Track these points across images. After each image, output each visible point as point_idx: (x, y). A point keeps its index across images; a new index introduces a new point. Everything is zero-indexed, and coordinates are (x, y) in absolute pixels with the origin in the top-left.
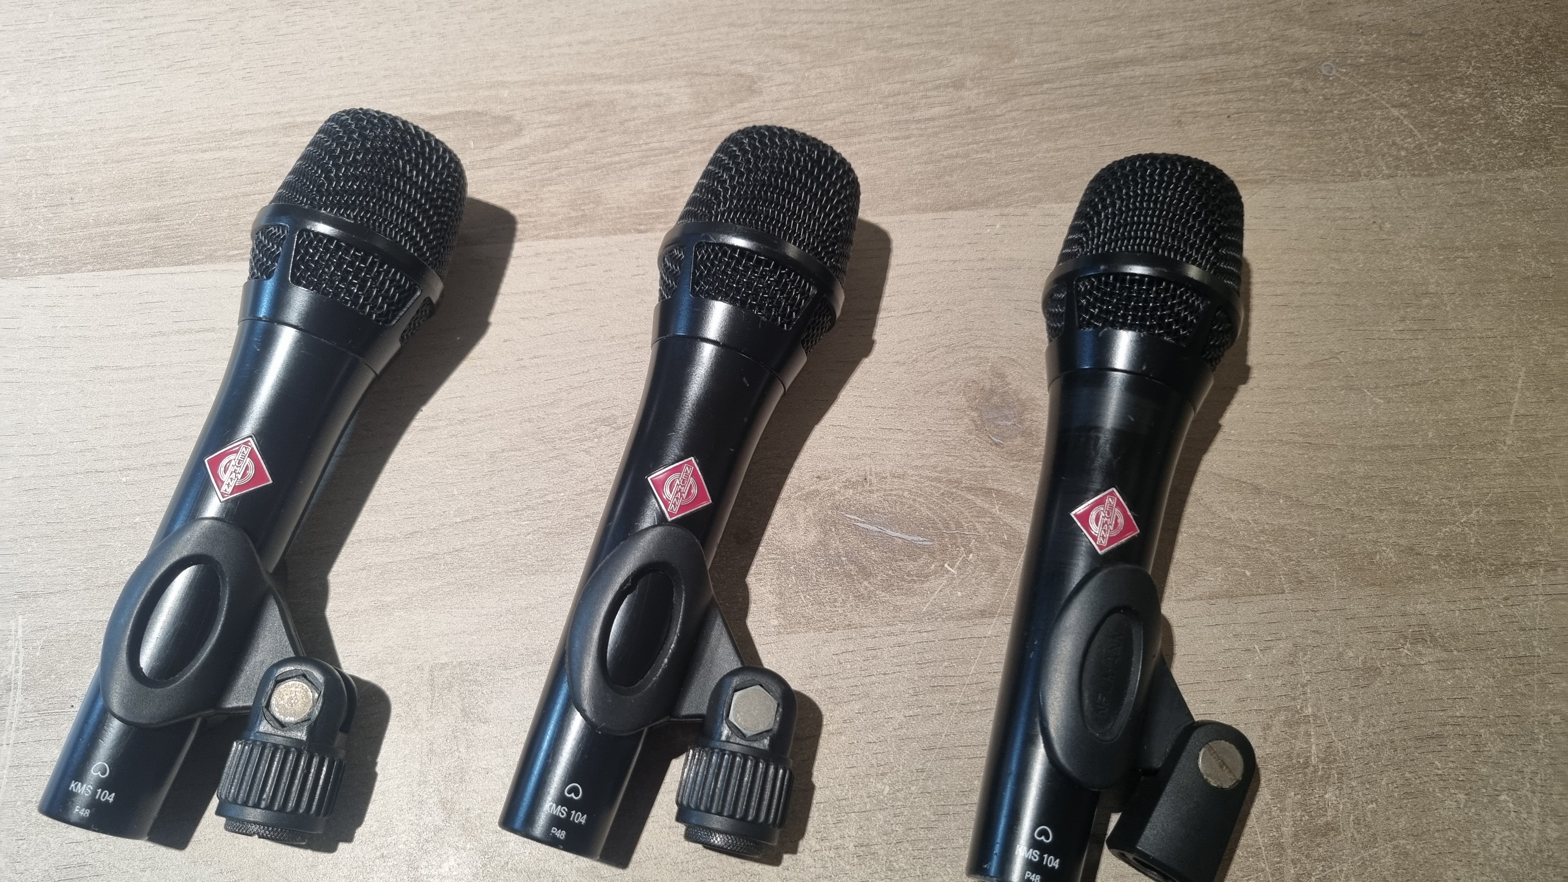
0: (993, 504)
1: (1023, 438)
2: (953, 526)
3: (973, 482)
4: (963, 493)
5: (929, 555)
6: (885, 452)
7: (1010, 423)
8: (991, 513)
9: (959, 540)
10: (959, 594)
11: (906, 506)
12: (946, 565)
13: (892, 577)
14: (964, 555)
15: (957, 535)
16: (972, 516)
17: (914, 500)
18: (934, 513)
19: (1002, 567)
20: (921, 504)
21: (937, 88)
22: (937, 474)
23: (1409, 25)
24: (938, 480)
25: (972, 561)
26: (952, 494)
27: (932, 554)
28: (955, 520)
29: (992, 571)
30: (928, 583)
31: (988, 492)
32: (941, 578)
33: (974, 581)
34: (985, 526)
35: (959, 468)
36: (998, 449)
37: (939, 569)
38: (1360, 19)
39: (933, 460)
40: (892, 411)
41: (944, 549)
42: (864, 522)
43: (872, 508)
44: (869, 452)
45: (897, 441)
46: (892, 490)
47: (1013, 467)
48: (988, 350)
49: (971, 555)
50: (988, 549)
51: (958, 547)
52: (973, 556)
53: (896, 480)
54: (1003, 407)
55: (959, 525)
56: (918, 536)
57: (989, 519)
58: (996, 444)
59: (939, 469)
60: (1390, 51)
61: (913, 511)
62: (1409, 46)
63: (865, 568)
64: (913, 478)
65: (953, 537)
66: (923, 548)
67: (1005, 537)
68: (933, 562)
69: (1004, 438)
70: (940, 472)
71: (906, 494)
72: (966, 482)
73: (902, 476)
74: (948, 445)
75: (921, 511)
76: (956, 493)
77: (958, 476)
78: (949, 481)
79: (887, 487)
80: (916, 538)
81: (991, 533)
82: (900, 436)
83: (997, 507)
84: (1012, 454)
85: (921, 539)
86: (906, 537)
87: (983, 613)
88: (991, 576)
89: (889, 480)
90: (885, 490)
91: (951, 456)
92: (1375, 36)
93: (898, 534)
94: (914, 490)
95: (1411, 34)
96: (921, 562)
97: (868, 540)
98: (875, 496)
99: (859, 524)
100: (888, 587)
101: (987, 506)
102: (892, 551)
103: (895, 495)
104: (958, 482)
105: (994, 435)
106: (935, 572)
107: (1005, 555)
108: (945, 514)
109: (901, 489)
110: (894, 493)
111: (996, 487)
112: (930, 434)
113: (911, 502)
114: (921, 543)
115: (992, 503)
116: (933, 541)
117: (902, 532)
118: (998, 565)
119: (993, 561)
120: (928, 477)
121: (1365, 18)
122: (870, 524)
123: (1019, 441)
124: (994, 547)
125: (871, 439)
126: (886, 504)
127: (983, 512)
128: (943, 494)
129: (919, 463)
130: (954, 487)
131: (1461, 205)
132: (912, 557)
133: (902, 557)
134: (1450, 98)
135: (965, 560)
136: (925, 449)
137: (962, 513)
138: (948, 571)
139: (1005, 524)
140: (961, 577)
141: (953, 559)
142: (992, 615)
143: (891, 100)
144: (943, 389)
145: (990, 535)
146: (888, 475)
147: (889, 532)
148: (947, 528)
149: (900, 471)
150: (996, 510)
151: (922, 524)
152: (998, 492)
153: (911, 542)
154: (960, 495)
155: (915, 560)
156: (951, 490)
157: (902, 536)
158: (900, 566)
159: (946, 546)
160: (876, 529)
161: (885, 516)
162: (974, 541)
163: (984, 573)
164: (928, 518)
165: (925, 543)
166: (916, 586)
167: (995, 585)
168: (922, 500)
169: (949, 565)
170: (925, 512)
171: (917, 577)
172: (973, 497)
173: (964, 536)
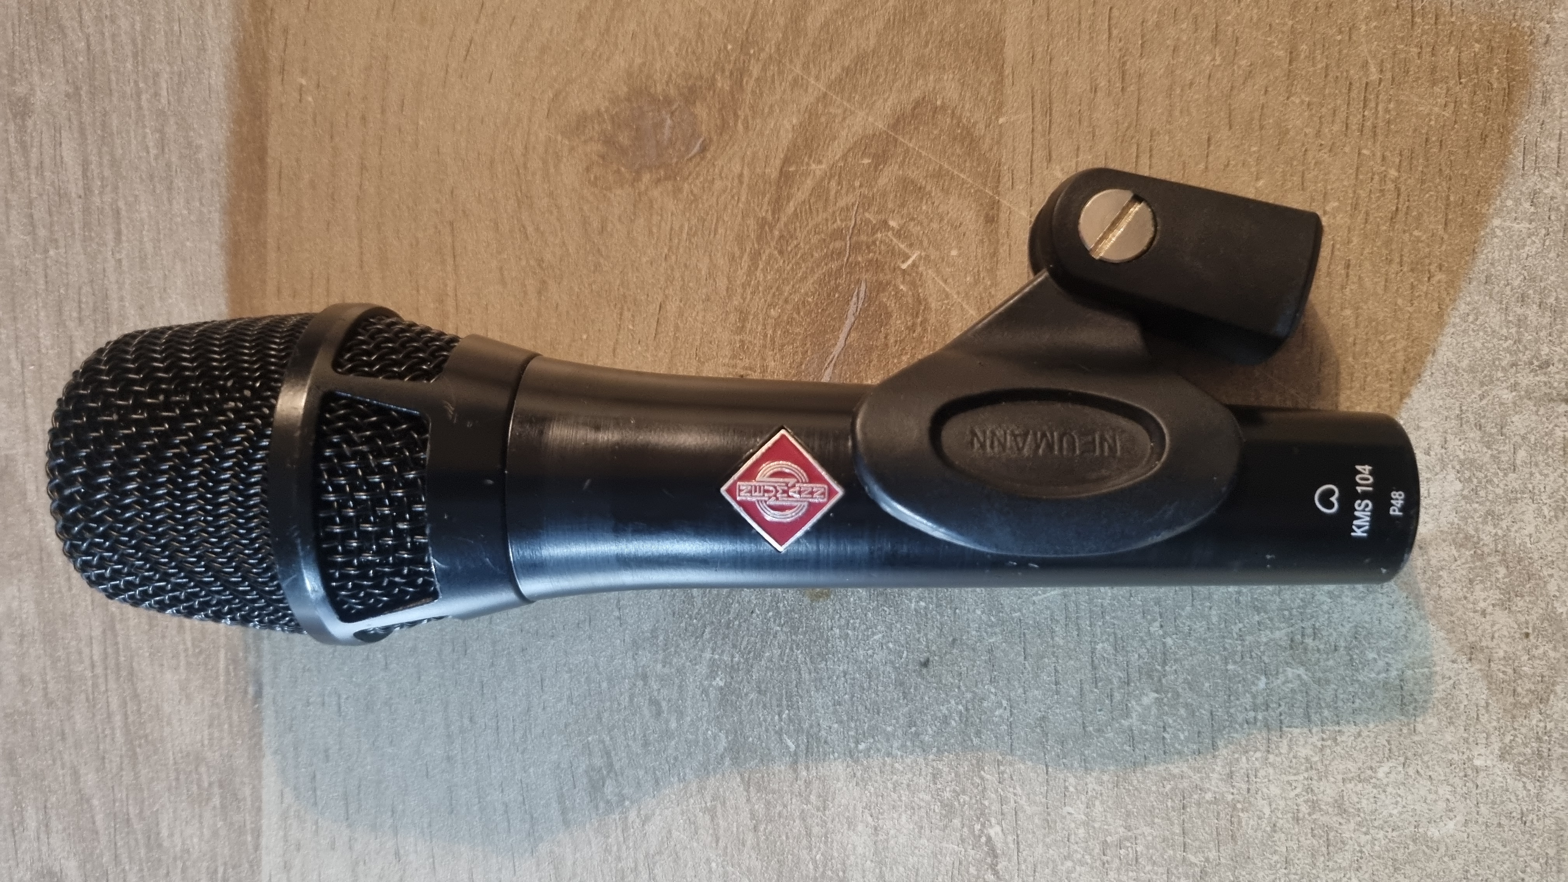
0: (808, 172)
1: (698, 104)
2: (838, 244)
3: (766, 199)
4: (784, 219)
5: (884, 290)
6: (698, 337)
7: (669, 122)
8: (822, 179)
9: (863, 238)
10: (954, 253)
11: (795, 315)
12: (904, 266)
14: (890, 234)
15: (855, 238)
16: (825, 209)
17: (786, 301)
18: (813, 272)
20: (794, 291)
21: (24, 148)
22: (746, 257)
24: (755, 256)
25: (902, 222)
26: (781, 237)
27: (881, 287)
28: (828, 239)
29: (921, 192)
30: (930, 300)
31: (785, 178)
32: (924, 278)
33: (935, 225)
34: (844, 191)
35: (739, 218)
36: (712, 148)
37: (908, 278)
39: (721, 260)
40: (627, 315)
41: (876, 266)
44: (695, 363)
45: (681, 314)
46: (766, 336)
47: (747, 128)
48: (533, 138)
49: (892, 223)
50: (884, 194)
51: (874, 243)
52: (893, 219)
53: (749, 326)
54: (638, 129)
55: (838, 234)
56: (848, 303)
57: (833, 183)
58: (704, 149)
59: (738, 253)
61: (804, 306)
64: (749, 297)
65: (856, 248)
66: (869, 299)
67: (866, 161)
68: (896, 287)
69: (695, 135)
70: (743, 250)
72: (765, 211)
73: (743, 315)
74: (696, 231)
75: (807, 294)
76: (781, 231)
77: (751, 222)
78: (759, 238)
79: (759, 342)
80: (852, 308)
81: (857, 184)
82: (672, 307)
83: (813, 166)
85: (855, 299)
86: (848, 323)
87: (991, 220)
88: (930, 196)
89: (747, 338)
90: (764, 346)
91: (716, 229)
93: (842, 336)
94: (769, 299)
96: (892, 305)
98: (773, 364)
101: (809, 183)
102: (870, 350)
103: (774, 331)
104: (762, 224)
105: (688, 150)
106: (913, 285)
107: (897, 167)
108: (816, 255)
109: (764, 319)
110: (770, 332)
111: (778, 163)
112: (674, 257)
113: (789, 307)
114: (861, 301)
115: (806, 174)
116: (858, 282)
117: (840, 329)
118: (912, 182)
119: (905, 188)
120: (750, 273)
123: (701, 111)
124: (882, 181)
125: (672, 357)
126: (789, 349)
127: (820, 192)
128: (781, 253)
129: (722, 283)
130: (771, 231)
132: (883, 317)
133: (882, 336)
135: (898, 234)
136: (700, 270)
137: (817, 225)
138: (914, 265)
139: (844, 157)
140: (925, 243)
141: (892, 252)
142: (995, 205)
143: (42, 232)
144: (596, 224)
145: (861, 186)
146: (738, 338)
147: (836, 350)
148: (840, 254)
149: (733, 318)
150: (818, 169)
151: (829, 295)
152: (786, 161)
153: (857, 318)
154: (786, 225)
155: (889, 315)
156: (776, 237)
157: (845, 330)
158: (896, 342)
159: (870, 261)
160: (829, 370)
161: (809, 353)
162: (867, 215)
163: (924, 208)
164: (821, 282)
165: (862, 295)
166: (933, 320)
167: (946, 192)
168: (787, 289)
169: (903, 262)
170: (809, 285)
171: (917, 316)
172: (791, 204)
173: (857, 229)
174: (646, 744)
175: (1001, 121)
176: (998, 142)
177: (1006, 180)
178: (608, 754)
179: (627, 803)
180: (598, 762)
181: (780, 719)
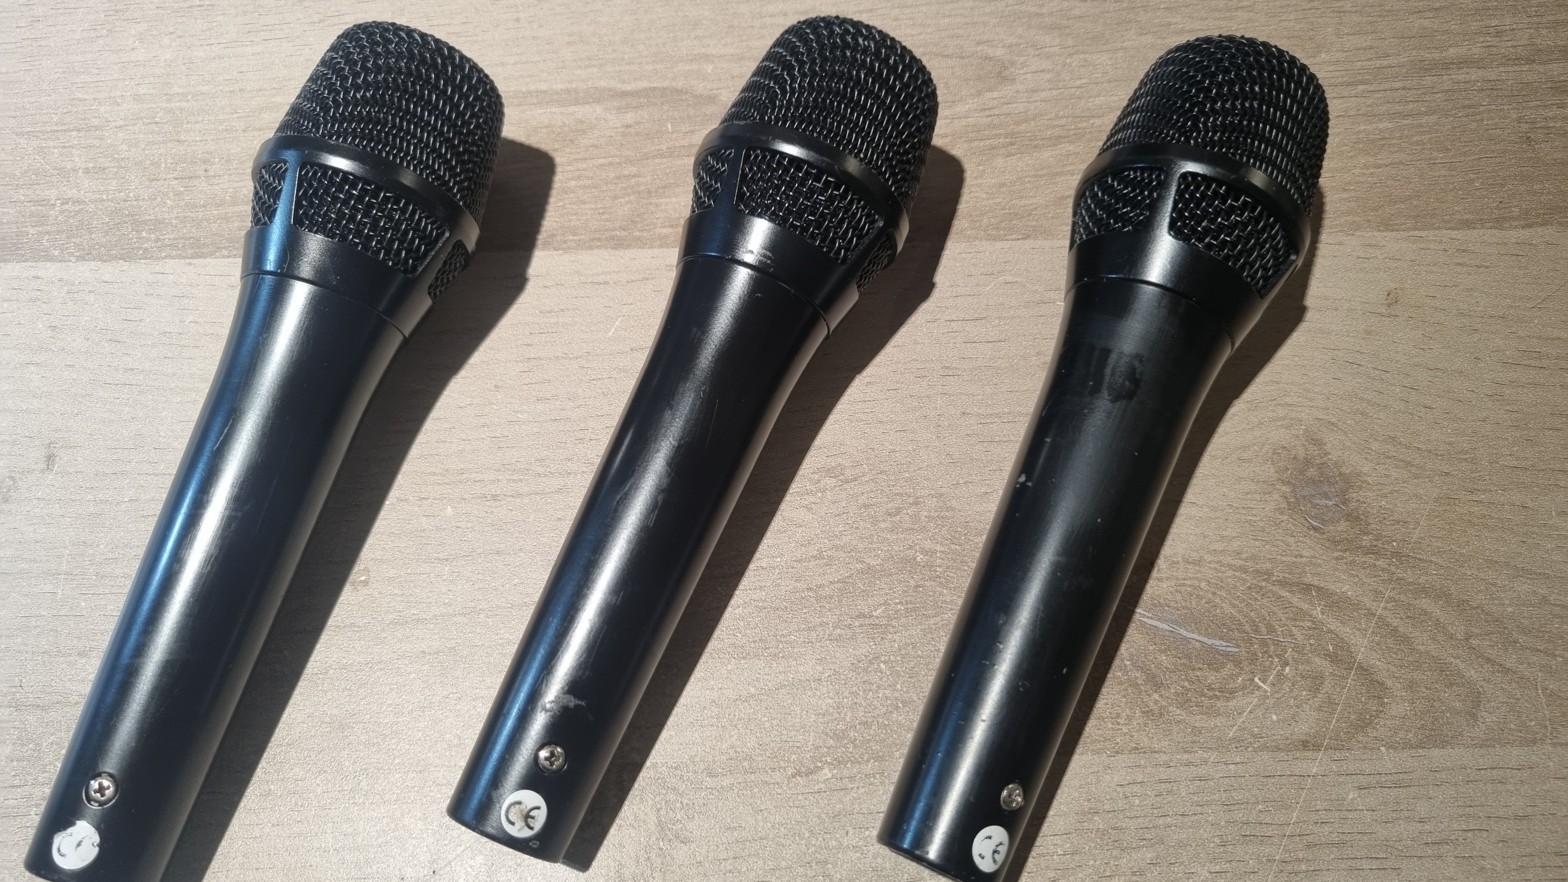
0: (1313, 605)
1: (1348, 523)
2: (1263, 629)
3: (1287, 575)
4: (1275, 588)
5: (1235, 665)
6: (1175, 531)
7: (1331, 503)
8: (1311, 616)
9: (1272, 648)
10: (1274, 717)
11: (1204, 601)
12: (1256, 680)
13: (1189, 690)
14: (1279, 668)
15: (1270, 642)
16: (1288, 619)
17: (1214, 594)
18: (1239, 612)
19: (1327, 686)
20: (1223, 599)
22: (1241, 562)
24: (1243, 569)
25: (1289, 676)
26: (1261, 588)
27: (1238, 663)
28: (1265, 622)
29: (1315, 690)
30: (1235, 701)
31: (1307, 588)
32: (1250, 695)
33: (1292, 702)
34: (1304, 631)
35: (1269, 556)
36: (1317, 535)
37: (1248, 683)
39: (1235, 545)
41: (1253, 659)
42: (1152, 618)
43: (1162, 601)
45: (1190, 518)
46: (1185, 579)
47: (1337, 559)
48: (1299, 409)
49: (1287, 669)
50: (1308, 662)
51: (1271, 656)
52: (1291, 670)
53: (1190, 567)
54: (1321, 481)
55: (1271, 629)
56: (1220, 639)
57: (1309, 624)
58: (1315, 529)
59: (1244, 556)
61: (1212, 607)
63: (1154, 677)
64: (1211, 566)
65: (1264, 643)
66: (1227, 655)
67: (1331, 648)
68: (1239, 675)
69: (1324, 522)
70: (1245, 560)
71: (1203, 584)
72: (1277, 575)
73: (1198, 562)
74: (1254, 526)
75: (1222, 608)
76: (1265, 587)
77: (1268, 565)
78: (1257, 571)
79: (1180, 575)
80: (1217, 642)
81: (1312, 641)
82: (1193, 511)
83: (1319, 609)
84: (1336, 543)
85: (1224, 644)
86: (1205, 640)
87: (1305, 745)
88: (1314, 698)
90: (1177, 579)
91: (1257, 540)
93: (1196, 636)
94: (1213, 581)
96: (1225, 672)
97: (1157, 640)
98: (1165, 586)
99: (1145, 620)
100: (1184, 703)
101: (1305, 606)
102: (1189, 657)
103: (1190, 586)
104: (1269, 574)
105: (1312, 517)
106: (1244, 688)
107: (1331, 671)
108: (1252, 614)
109: (1197, 578)
110: (1188, 582)
111: (1316, 583)
112: (1231, 511)
113: (1210, 595)
114: (1224, 648)
115: (1311, 603)
116: (1238, 646)
117: (1200, 634)
118: (1322, 683)
119: (1315, 678)
120: (1229, 565)
122: (1159, 620)
123: (1343, 526)
124: (1317, 660)
126: (1179, 597)
127: (1300, 615)
128: (1250, 588)
129: (1218, 546)
130: (1264, 580)
132: (1214, 665)
133: (1200, 666)
135: (1280, 675)
136: (1225, 530)
137: (1275, 613)
138: (1259, 687)
139: (1330, 631)
140: (1276, 695)
141: (1265, 671)
142: (1317, 748)
145: (1311, 644)
146: (1180, 559)
147: (1183, 632)
148: (1257, 631)
149: (1194, 554)
150: (1317, 612)
151: (1224, 625)
152: (1319, 589)
153: (1211, 647)
154: (1271, 590)
155: (1217, 670)
156: (1260, 584)
157: (1201, 638)
158: (1198, 677)
159: (1255, 654)
160: (1167, 628)
161: (1178, 612)
162: (1290, 650)
163: (1304, 693)
164: (1232, 617)
165: (1229, 649)
166: (1219, 704)
167: (1319, 709)
168: (1223, 594)
169: (1260, 679)
170: (1228, 609)
171: (1220, 692)
172: (1287, 594)
173: (1277, 643)
174: (865, 506)
175: (1382, 749)
176: (1365, 748)
177: (1337, 755)
178: (855, 479)
179: (819, 494)
180: (848, 473)
181: (896, 604)
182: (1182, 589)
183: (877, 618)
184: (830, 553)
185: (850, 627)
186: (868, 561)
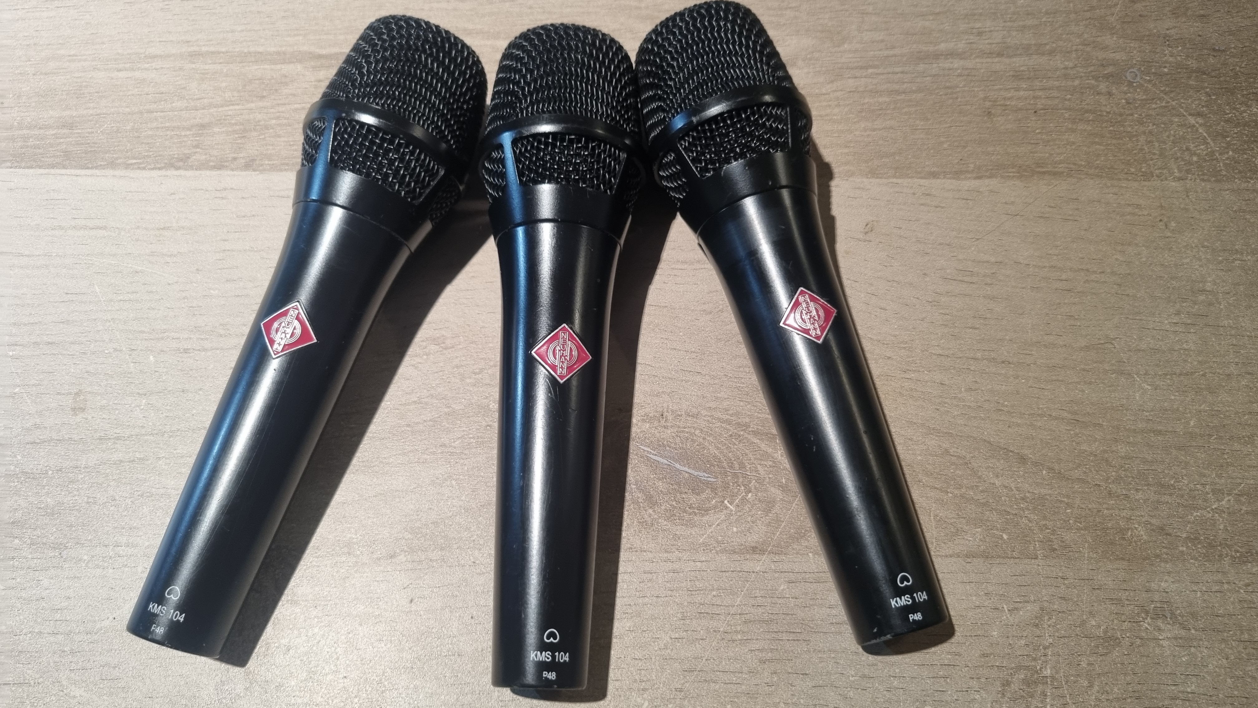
0: (776, 449)
2: (737, 466)
3: (760, 428)
4: (749, 437)
5: (712, 491)
6: (683, 392)
8: (773, 457)
9: (741, 480)
10: (735, 529)
11: (696, 443)
12: (726, 502)
13: (675, 507)
14: (744, 494)
15: (740, 475)
16: (755, 459)
17: (704, 439)
18: (721, 453)
19: (777, 509)
20: (710, 443)
22: (728, 417)
23: (1213, 41)
24: (728, 422)
25: (750, 500)
26: (739, 436)
27: (714, 490)
28: (739, 461)
29: (768, 511)
30: (708, 516)
31: (773, 437)
32: (720, 513)
33: (749, 519)
34: (766, 468)
35: (749, 413)
37: (719, 504)
38: (1168, 32)
39: (725, 404)
40: (694, 355)
41: (726, 487)
42: (656, 455)
43: (665, 443)
44: (669, 390)
45: (695, 383)
46: (685, 428)
49: (750, 495)
51: (739, 486)
52: (752, 496)
53: (689, 419)
55: (742, 466)
56: (704, 472)
57: (771, 463)
59: (730, 412)
60: (1193, 64)
61: (702, 448)
62: (1211, 60)
63: (651, 497)
64: (705, 419)
65: (735, 475)
66: (707, 483)
67: (784, 481)
68: (714, 498)
70: (731, 415)
71: (697, 432)
72: (753, 427)
73: (696, 416)
74: (741, 391)
75: (709, 449)
76: (743, 435)
77: (747, 420)
78: (739, 424)
79: (681, 424)
80: (701, 474)
81: (771, 476)
82: (698, 378)
83: (779, 452)
85: (706, 475)
86: (693, 472)
87: (754, 549)
88: (766, 516)
89: (683, 418)
90: (679, 427)
91: (742, 401)
92: (1180, 48)
93: (686, 469)
94: (705, 429)
95: (1214, 50)
96: (704, 496)
97: (658, 472)
98: (669, 432)
99: (651, 456)
100: (670, 516)
101: (770, 450)
102: (678, 484)
103: (687, 433)
104: (747, 426)
106: (715, 507)
107: (781, 497)
108: (730, 454)
109: (694, 427)
110: (686, 430)
112: (726, 379)
113: (701, 440)
114: (705, 479)
116: (716, 477)
117: (689, 467)
118: (774, 506)
119: (769, 502)
120: (719, 419)
121: (1172, 32)
122: (661, 456)
124: (772, 489)
125: (672, 379)
126: (678, 440)
128: (731, 435)
129: (713, 405)
130: (742, 430)
131: (1244, 211)
132: (696, 491)
133: (686, 490)
134: (1245, 111)
135: (743, 499)
136: (720, 393)
137: (746, 455)
138: (727, 508)
139: (785, 469)
140: (738, 514)
141: (733, 496)
142: (762, 552)
145: (769, 478)
146: (683, 413)
147: (677, 466)
148: (731, 467)
149: (694, 410)
150: (778, 455)
151: (708, 461)
153: (696, 477)
154: (746, 438)
155: (698, 494)
156: (739, 433)
157: (689, 471)
158: (683, 498)
159: (728, 484)
160: (666, 462)
161: (676, 451)
162: (754, 481)
163: (759, 513)
164: (715, 457)
165: (709, 479)
166: (696, 518)
167: (769, 524)
168: (711, 439)
169: (728, 502)
170: (713, 450)
171: (698, 509)
172: (758, 441)
173: (745, 476)
174: (457, 367)
175: (810, 554)
176: (797, 553)
177: (777, 558)
178: (453, 347)
179: (425, 357)
180: (449, 342)
181: (471, 438)
182: (682, 434)
183: (455, 448)
184: (426, 400)
185: (434, 453)
186: (453, 406)
